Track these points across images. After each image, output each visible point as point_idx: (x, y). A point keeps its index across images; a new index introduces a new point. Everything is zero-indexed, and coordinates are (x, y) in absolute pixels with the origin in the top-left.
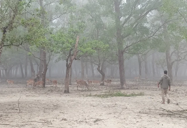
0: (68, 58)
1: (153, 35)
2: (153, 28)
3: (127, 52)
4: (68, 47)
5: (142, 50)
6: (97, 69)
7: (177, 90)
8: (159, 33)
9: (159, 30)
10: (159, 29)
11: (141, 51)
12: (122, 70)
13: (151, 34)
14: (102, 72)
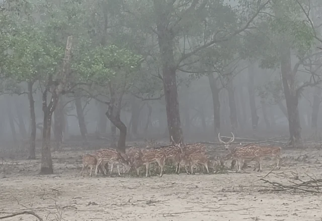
0: (46, 91)
1: (246, 27)
2: (245, 10)
3: (185, 68)
4: (49, 66)
5: (222, 64)
6: (107, 114)
7: (307, 157)
8: (260, 21)
9: (259, 14)
10: (258, 12)
11: (220, 67)
12: (173, 114)
13: (241, 23)
14: (119, 120)
